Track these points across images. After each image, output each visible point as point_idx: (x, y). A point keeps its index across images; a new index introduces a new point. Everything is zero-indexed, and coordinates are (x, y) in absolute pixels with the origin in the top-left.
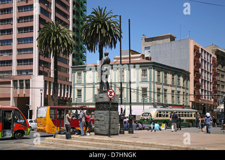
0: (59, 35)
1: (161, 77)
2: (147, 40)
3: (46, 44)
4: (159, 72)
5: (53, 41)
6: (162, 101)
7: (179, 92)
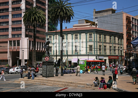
0: (36, 15)
1: (102, 38)
2: (96, 12)
3: (28, 20)
4: (100, 35)
5: (32, 19)
6: (103, 53)
7: (115, 47)
